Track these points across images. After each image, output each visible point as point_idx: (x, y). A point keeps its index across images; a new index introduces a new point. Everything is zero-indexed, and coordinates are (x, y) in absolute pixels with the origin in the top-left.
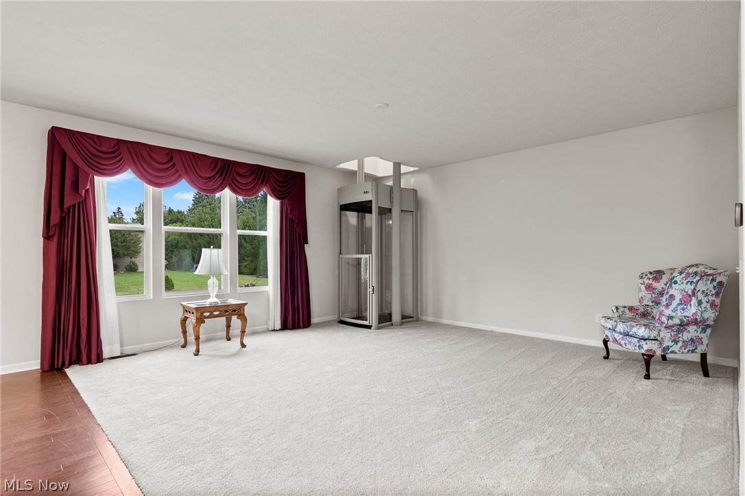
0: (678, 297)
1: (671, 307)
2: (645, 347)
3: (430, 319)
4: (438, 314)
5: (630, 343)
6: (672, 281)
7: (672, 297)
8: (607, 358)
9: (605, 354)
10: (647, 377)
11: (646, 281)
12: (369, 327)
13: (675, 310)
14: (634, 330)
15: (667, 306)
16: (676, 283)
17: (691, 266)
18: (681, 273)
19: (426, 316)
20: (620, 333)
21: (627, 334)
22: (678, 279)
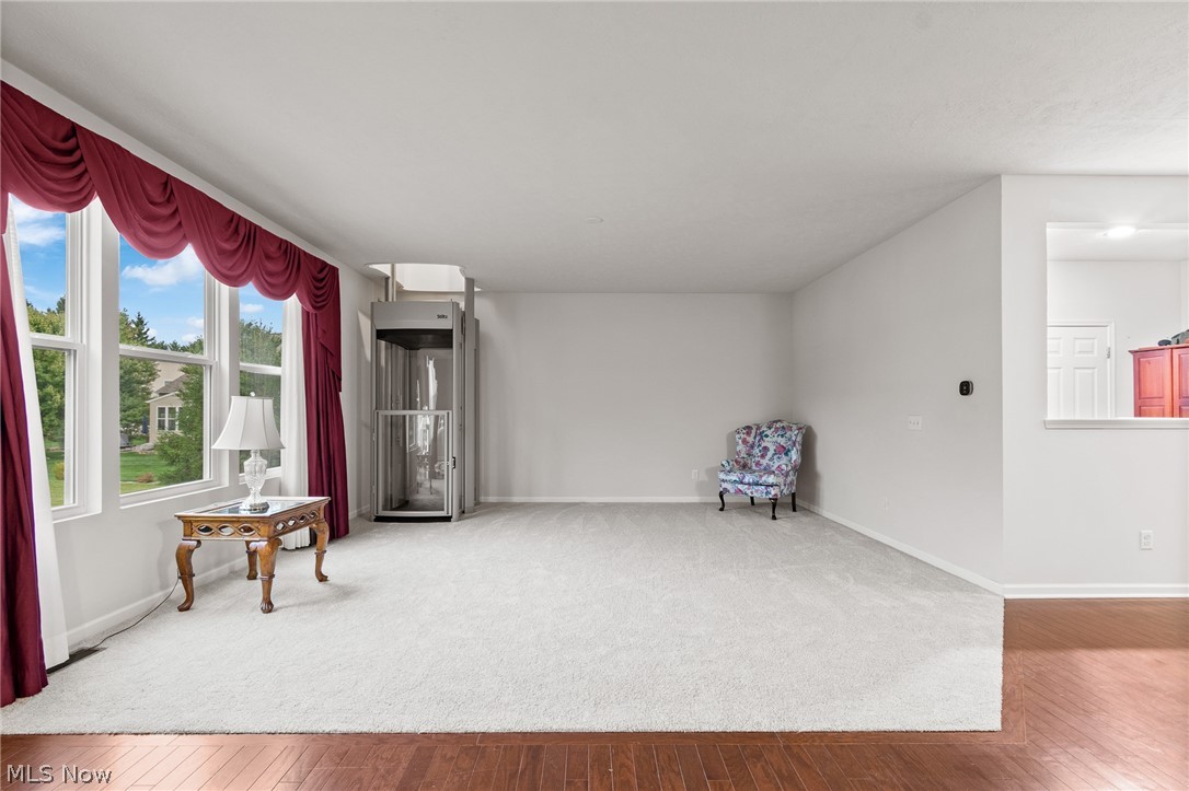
0: (772, 448)
1: (767, 458)
2: (773, 492)
3: (492, 499)
4: (505, 489)
5: (757, 491)
6: (762, 436)
7: (766, 449)
8: (722, 509)
9: (721, 506)
10: (774, 518)
11: (743, 436)
12: (447, 519)
13: (771, 459)
14: (764, 478)
15: (763, 456)
16: (766, 436)
17: (776, 422)
18: (770, 428)
19: (487, 495)
20: (749, 484)
21: (757, 484)
22: (769, 432)
